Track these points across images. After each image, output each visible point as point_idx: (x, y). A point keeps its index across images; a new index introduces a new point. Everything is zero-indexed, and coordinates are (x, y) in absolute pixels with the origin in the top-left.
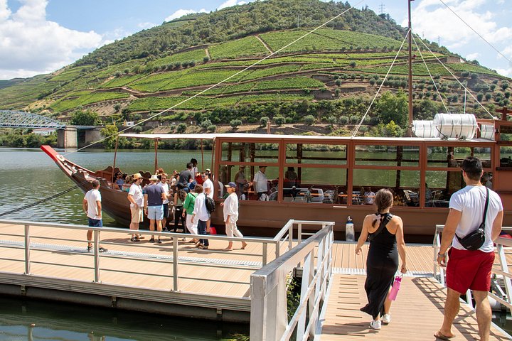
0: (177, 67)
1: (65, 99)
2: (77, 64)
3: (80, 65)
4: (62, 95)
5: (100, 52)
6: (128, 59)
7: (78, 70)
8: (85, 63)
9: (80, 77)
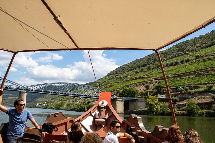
0: (176, 64)
1: (106, 87)
2: (108, 75)
3: (109, 75)
4: (103, 86)
5: (118, 69)
6: (136, 68)
7: (109, 77)
8: (112, 74)
9: (111, 78)
